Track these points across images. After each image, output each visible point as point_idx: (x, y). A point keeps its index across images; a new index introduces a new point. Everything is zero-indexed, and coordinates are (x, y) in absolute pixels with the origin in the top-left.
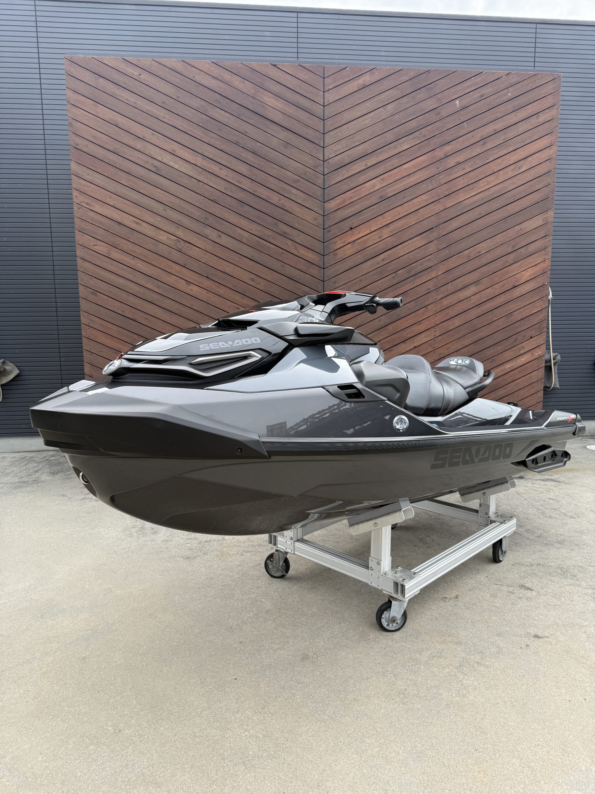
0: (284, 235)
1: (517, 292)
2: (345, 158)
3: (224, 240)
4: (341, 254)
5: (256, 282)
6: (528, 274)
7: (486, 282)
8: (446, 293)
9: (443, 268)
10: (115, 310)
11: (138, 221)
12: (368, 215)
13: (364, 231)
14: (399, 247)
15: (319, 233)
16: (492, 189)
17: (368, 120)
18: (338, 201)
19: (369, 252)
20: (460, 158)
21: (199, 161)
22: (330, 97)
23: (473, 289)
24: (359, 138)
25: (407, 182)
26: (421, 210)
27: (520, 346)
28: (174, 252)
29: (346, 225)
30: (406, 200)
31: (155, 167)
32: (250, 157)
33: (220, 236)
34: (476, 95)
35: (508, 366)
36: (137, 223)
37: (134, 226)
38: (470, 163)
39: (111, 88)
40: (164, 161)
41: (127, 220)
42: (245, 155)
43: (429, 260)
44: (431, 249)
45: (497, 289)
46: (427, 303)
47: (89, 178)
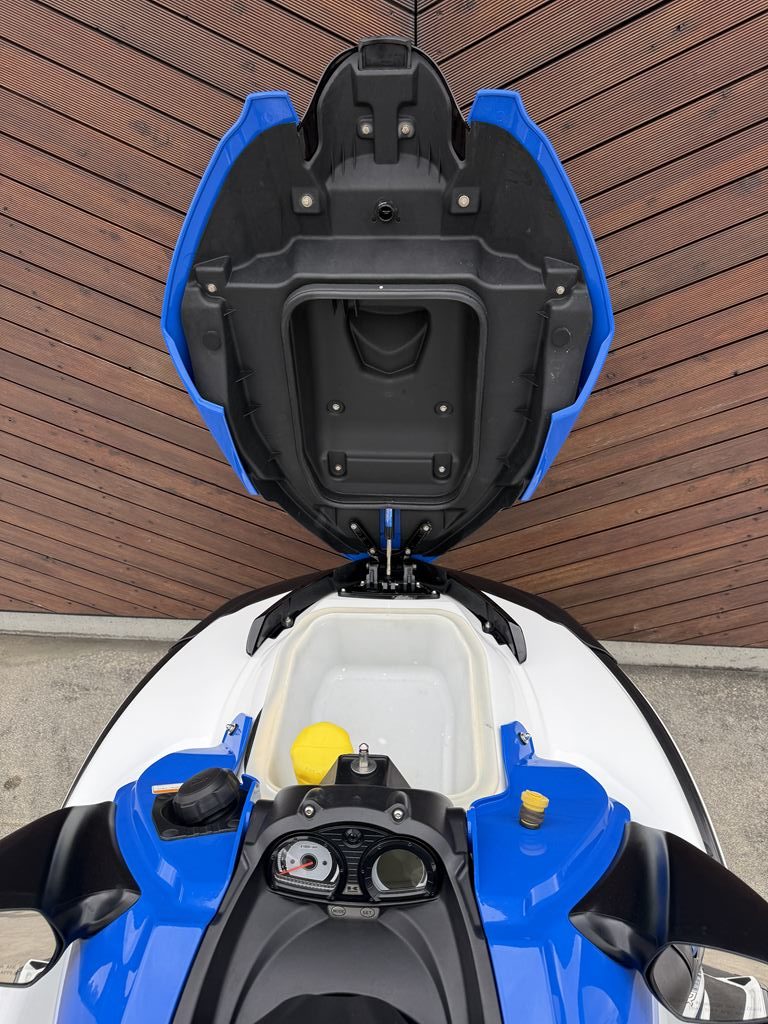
5: (155, 139)
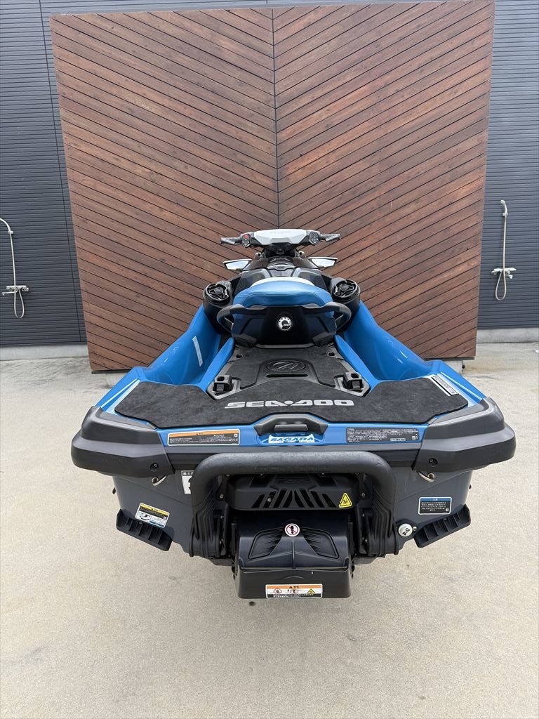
0: (242, 164)
1: (454, 208)
2: (294, 92)
3: (191, 171)
4: (293, 179)
5: (218, 207)
6: (464, 191)
7: (424, 200)
8: (389, 211)
9: (385, 188)
10: (102, 235)
11: (118, 157)
12: (316, 142)
13: (313, 157)
14: (345, 170)
15: (273, 161)
16: (429, 114)
17: (313, 57)
18: (288, 131)
19: (319, 176)
20: (400, 86)
21: (166, 102)
22: (279, 36)
23: (413, 207)
24: (305, 73)
25: (350, 111)
26: (364, 137)
27: (457, 257)
28: (149, 184)
29: (297, 153)
30: (350, 127)
31: (129, 109)
32: (210, 97)
33: (186, 167)
34: (413, 26)
35: (446, 276)
36: (117, 159)
37: (114, 162)
38: (409, 90)
39: (89, 41)
40: (137, 103)
41: (110, 157)
42: (205, 94)
43: (372, 182)
44: (374, 171)
45: (435, 206)
46: (371, 220)
47: (75, 122)
